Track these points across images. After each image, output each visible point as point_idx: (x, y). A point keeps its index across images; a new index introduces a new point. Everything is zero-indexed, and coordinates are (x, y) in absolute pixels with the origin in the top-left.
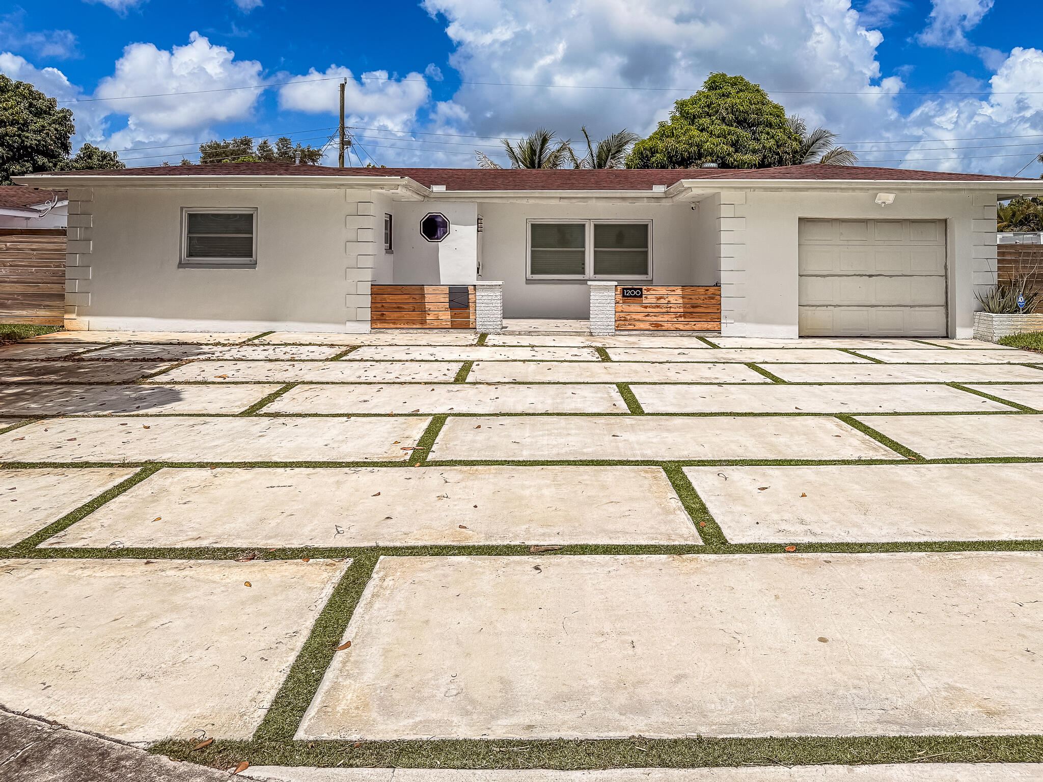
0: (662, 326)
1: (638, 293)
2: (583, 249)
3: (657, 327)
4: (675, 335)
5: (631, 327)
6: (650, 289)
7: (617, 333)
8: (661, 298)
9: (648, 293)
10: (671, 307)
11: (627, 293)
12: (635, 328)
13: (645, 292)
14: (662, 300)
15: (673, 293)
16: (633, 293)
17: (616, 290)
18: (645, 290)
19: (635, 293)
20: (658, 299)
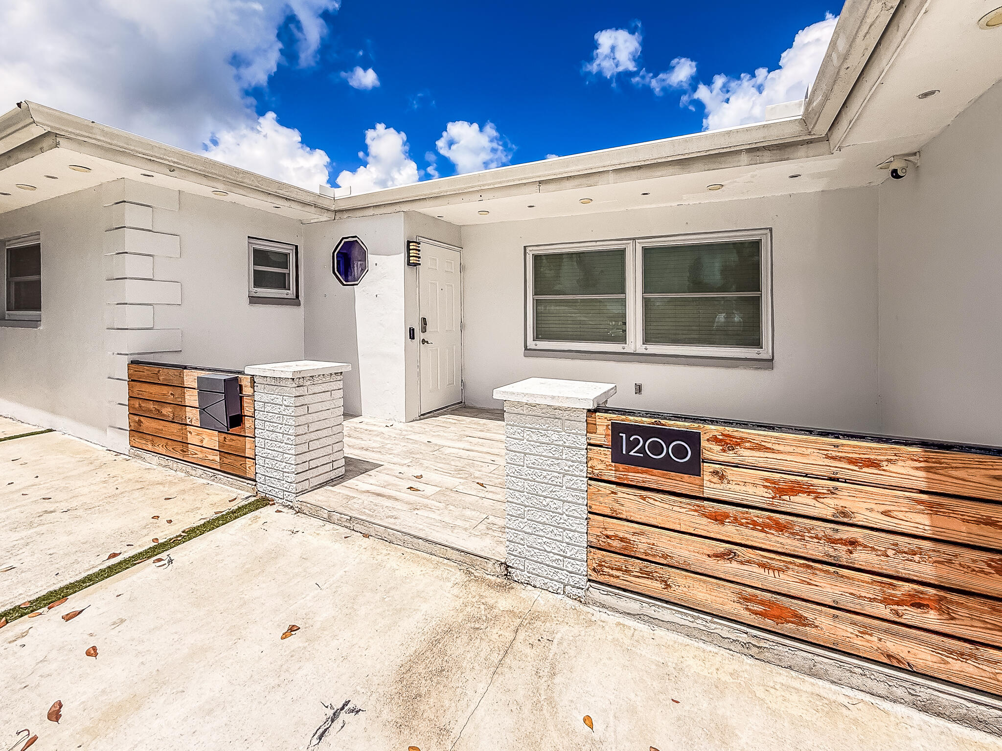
0: (801, 620)
1: (680, 452)
2: (622, 296)
3: (779, 618)
4: (881, 689)
5: (654, 587)
6: (740, 442)
7: (596, 593)
8: (795, 490)
9: (729, 457)
10: (853, 543)
11: (631, 445)
12: (666, 595)
13: (711, 450)
14: (802, 498)
15: (867, 474)
16: (656, 448)
17: (591, 428)
18: (715, 439)
19: (668, 450)
20: (780, 491)
